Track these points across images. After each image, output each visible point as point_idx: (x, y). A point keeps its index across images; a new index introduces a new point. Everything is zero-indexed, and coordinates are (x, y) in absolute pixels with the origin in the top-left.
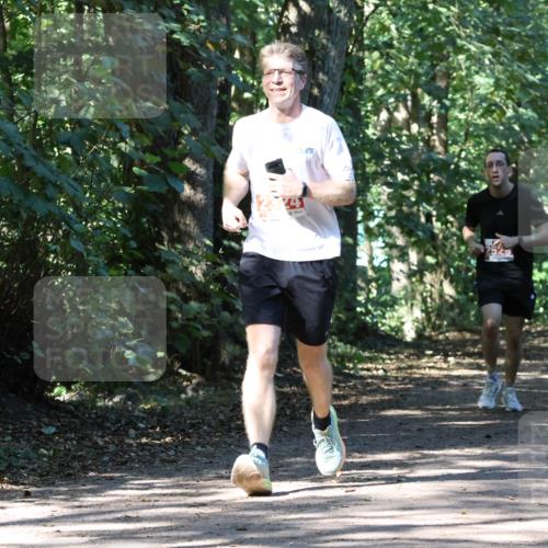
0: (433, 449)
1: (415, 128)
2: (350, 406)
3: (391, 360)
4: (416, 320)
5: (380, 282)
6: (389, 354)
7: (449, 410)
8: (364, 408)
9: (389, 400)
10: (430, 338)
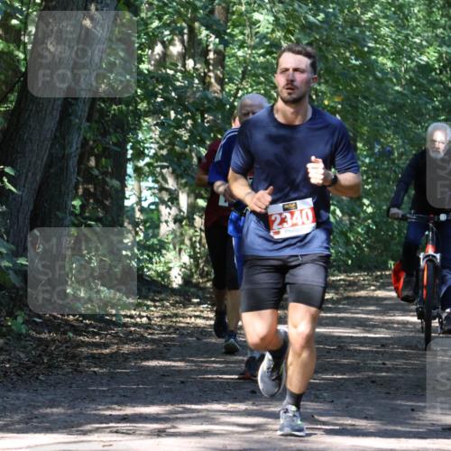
0: (196, 404)
1: (190, 63)
2: (111, 355)
3: (155, 307)
4: (184, 266)
5: (148, 225)
6: (154, 301)
7: (214, 362)
8: (126, 357)
9: (152, 350)
10: (197, 285)
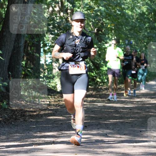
0: (66, 131)
1: (62, 14)
2: (37, 115)
3: (52, 98)
5: (49, 70)
6: (51, 96)
8: (42, 116)
9: (51, 113)
